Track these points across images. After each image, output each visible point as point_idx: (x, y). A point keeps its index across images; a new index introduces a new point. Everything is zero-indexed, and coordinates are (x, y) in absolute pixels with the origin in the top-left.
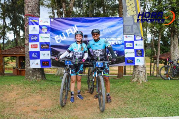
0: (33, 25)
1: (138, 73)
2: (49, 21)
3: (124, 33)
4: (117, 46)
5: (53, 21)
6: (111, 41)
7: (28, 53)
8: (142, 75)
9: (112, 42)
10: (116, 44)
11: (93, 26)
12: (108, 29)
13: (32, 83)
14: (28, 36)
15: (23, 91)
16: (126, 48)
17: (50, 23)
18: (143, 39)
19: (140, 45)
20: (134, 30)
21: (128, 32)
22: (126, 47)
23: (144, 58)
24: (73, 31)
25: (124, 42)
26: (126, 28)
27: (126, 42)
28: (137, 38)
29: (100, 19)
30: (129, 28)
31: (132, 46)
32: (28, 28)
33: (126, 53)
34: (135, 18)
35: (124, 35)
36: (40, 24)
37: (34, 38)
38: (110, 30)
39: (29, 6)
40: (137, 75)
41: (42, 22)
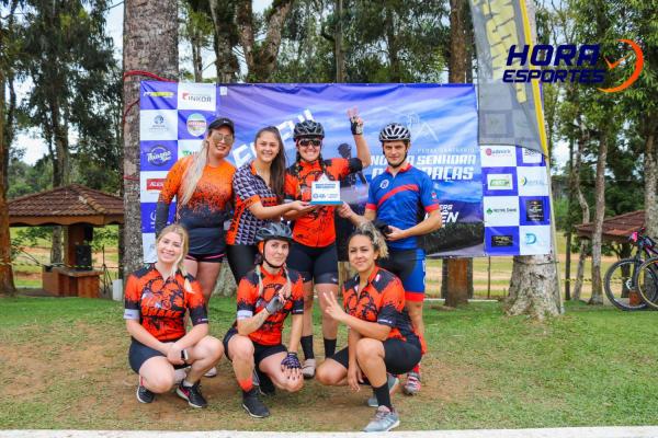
0: (156, 107)
1: (529, 282)
2: (213, 96)
3: (482, 140)
4: (456, 186)
5: (225, 94)
6: (437, 165)
7: (134, 210)
8: (544, 288)
9: (441, 169)
10: (454, 177)
11: (370, 112)
12: (425, 124)
14: (136, 148)
16: (487, 193)
17: (217, 104)
18: (547, 161)
19: (536, 182)
20: (516, 127)
21: (496, 136)
22: (490, 188)
23: (551, 228)
25: (479, 172)
26: (487, 123)
27: (487, 171)
28: (526, 159)
30: (497, 122)
31: (510, 187)
32: (138, 119)
33: (489, 211)
34: (518, 87)
35: (479, 145)
36: (183, 105)
37: (157, 156)
38: (432, 127)
39: (143, 40)
40: (526, 291)
41: (187, 97)
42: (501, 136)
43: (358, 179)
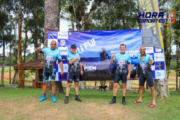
0: (52, 38)
1: (158, 87)
2: (67, 35)
3: (143, 45)
4: (136, 59)
5: (71, 34)
6: (130, 53)
8: (163, 89)
9: (131, 54)
10: (135, 57)
11: (111, 39)
13: (50, 96)
15: (40, 104)
17: (68, 37)
18: (164, 51)
20: (153, 41)
21: (147, 44)
23: (165, 71)
24: (91, 44)
26: (145, 41)
28: (157, 51)
29: (118, 32)
30: (148, 40)
32: (47, 41)
34: (154, 30)
36: (59, 37)
38: (129, 42)
39: (49, 20)
40: (158, 89)
41: (60, 35)
42: (149, 44)
43: (107, 57)
